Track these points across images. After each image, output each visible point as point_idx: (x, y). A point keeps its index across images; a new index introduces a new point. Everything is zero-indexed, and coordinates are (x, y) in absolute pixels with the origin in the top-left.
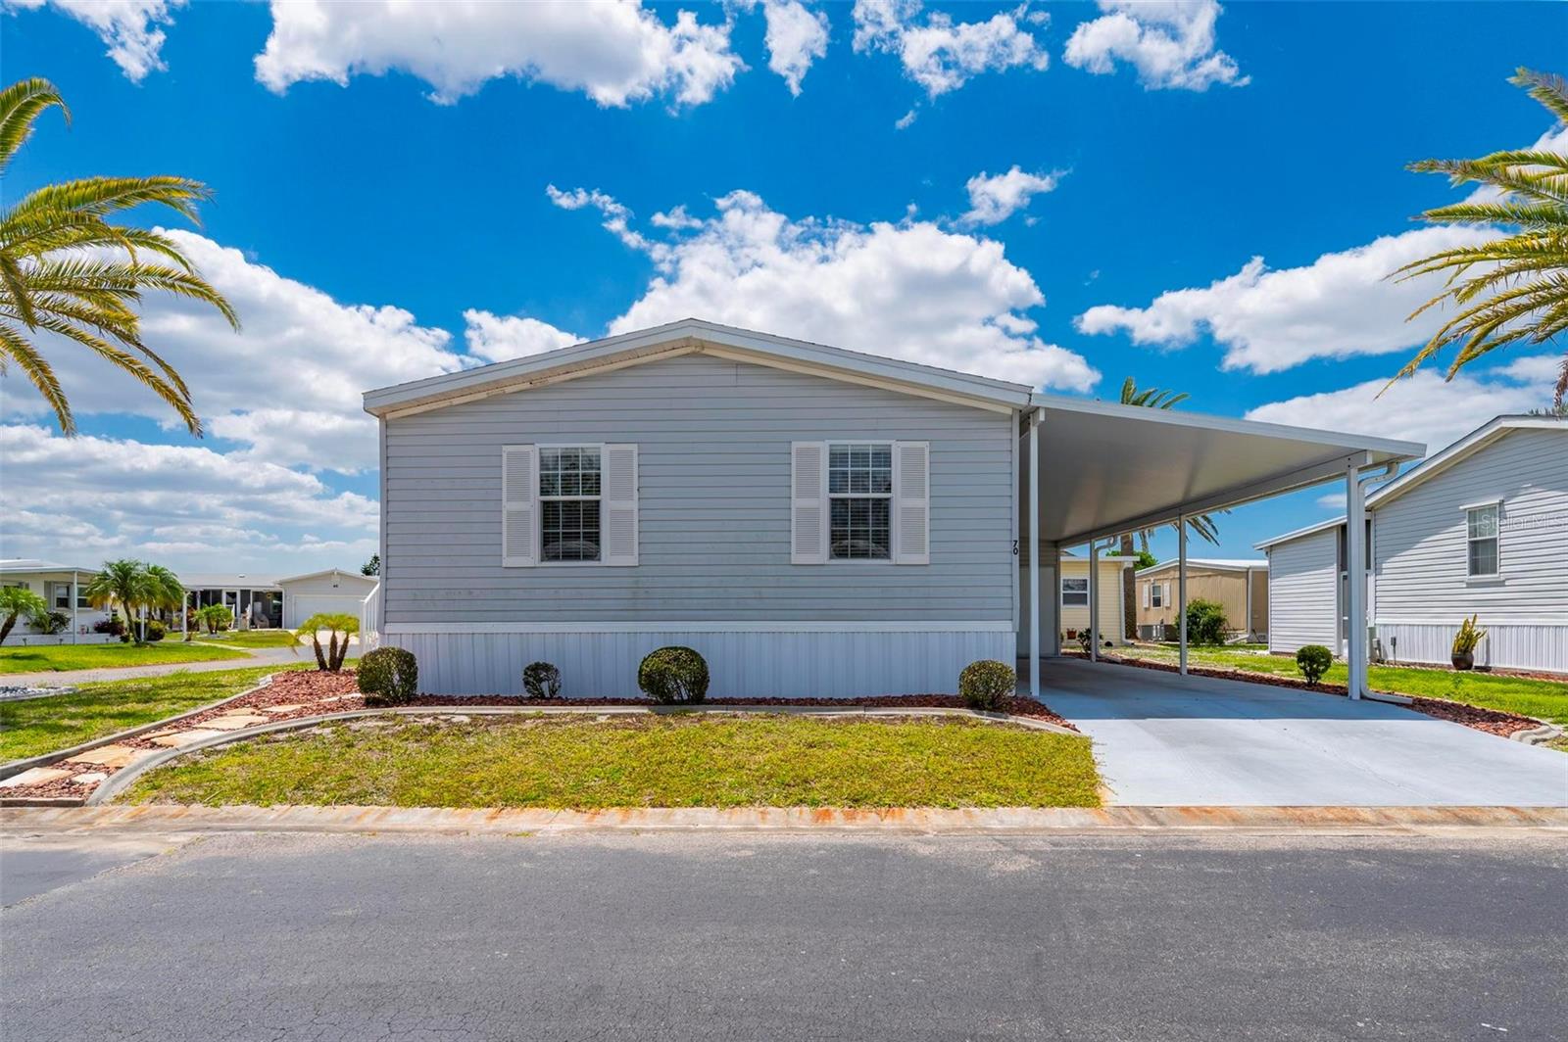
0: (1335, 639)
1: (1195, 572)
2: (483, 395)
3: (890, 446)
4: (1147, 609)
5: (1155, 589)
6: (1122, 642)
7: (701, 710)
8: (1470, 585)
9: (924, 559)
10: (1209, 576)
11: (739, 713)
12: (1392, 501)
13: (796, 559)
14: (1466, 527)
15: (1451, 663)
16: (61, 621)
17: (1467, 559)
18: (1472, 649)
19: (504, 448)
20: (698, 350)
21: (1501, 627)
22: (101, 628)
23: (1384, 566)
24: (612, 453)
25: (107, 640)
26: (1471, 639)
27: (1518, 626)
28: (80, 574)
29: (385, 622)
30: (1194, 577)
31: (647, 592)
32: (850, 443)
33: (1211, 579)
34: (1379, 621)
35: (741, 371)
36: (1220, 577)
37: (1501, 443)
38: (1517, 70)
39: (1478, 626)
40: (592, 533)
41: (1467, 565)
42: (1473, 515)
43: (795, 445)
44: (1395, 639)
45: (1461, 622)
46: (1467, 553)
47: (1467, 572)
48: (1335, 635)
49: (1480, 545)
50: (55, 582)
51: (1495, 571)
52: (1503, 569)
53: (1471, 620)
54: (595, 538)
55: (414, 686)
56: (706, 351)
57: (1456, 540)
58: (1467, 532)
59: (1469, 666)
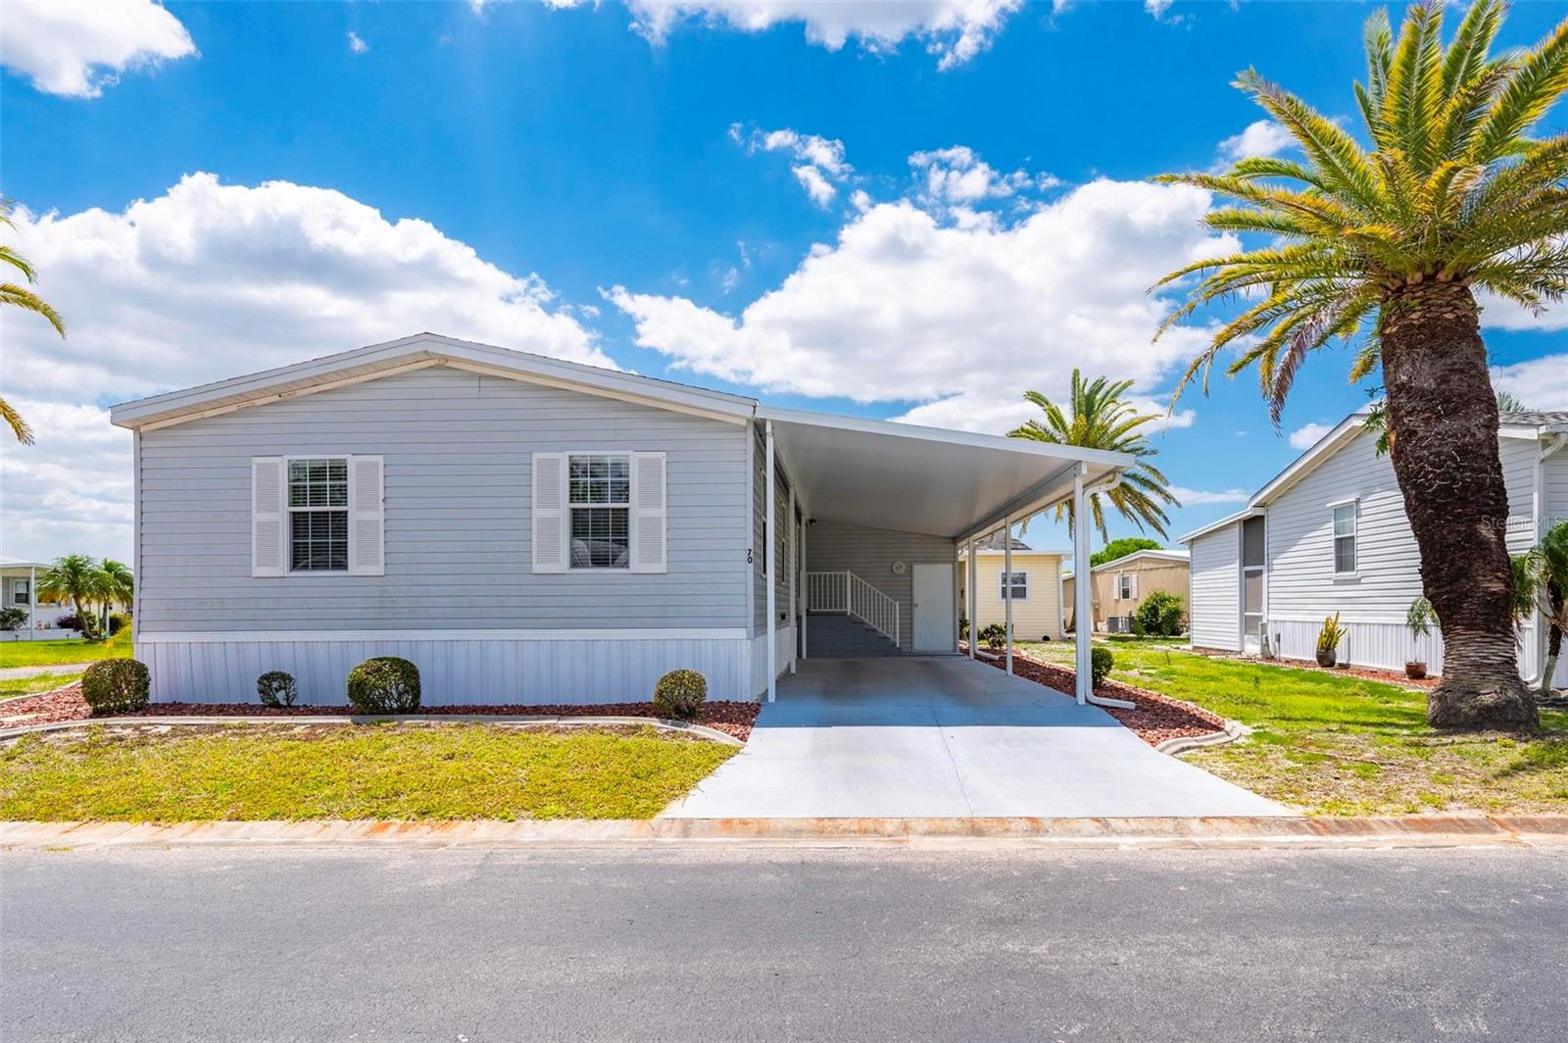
0: (1238, 635)
1: (1159, 563)
2: (234, 408)
3: (627, 456)
4: (1117, 601)
5: (1125, 580)
6: (1061, 636)
7: (398, 720)
8: (1337, 582)
9: (662, 568)
10: (1171, 568)
11: (433, 723)
12: (1280, 497)
13: (537, 568)
14: (1332, 524)
15: (1315, 659)
16: (20, 617)
17: (1333, 556)
18: (1334, 646)
19: (254, 459)
20: (441, 362)
21: (1358, 624)
22: (64, 624)
23: (1275, 562)
24: (358, 464)
25: (68, 635)
26: (1332, 637)
27: (1370, 624)
28: (37, 569)
29: (139, 632)
30: (1158, 569)
31: (393, 601)
32: (587, 454)
33: (1174, 571)
34: (1272, 617)
35: (483, 383)
36: (1180, 569)
37: (1357, 441)
38: (1239, 75)
39: (1342, 623)
40: (340, 543)
41: (1333, 563)
42: (1339, 511)
43: (536, 456)
44: (1279, 636)
45: (1323, 619)
46: (1333, 550)
47: (1333, 569)
48: (1237, 630)
49: (1343, 542)
50: (15, 578)
51: (1353, 570)
52: (1360, 567)
53: (1333, 618)
54: (341, 549)
55: (146, 696)
56: (450, 364)
57: (1324, 539)
58: (1333, 530)
59: (1331, 664)
